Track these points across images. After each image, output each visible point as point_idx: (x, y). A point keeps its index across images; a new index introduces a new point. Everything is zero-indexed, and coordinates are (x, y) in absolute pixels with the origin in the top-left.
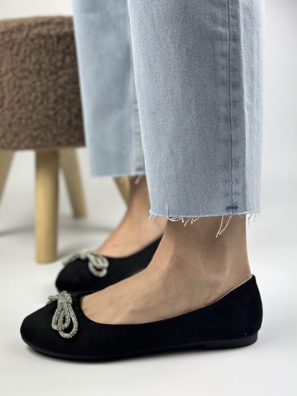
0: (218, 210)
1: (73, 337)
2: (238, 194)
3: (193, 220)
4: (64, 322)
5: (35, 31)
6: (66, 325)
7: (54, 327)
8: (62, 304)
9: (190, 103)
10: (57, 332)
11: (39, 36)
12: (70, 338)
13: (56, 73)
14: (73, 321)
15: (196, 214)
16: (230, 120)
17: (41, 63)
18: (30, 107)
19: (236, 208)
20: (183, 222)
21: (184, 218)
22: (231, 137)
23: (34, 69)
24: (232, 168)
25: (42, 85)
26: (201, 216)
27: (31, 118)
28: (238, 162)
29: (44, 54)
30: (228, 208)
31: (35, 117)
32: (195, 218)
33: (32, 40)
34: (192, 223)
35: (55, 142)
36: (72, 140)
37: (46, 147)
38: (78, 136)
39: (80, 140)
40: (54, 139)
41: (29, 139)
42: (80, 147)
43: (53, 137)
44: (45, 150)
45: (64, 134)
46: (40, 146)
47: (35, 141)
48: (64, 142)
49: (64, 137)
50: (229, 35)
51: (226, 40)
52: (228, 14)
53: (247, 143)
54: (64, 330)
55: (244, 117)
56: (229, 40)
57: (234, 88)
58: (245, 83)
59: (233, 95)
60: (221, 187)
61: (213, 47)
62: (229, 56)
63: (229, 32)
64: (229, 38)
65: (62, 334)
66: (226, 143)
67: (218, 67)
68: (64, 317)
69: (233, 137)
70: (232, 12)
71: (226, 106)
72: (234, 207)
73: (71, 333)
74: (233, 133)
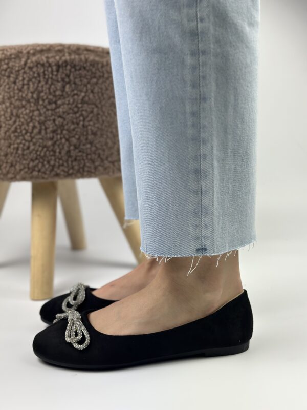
0: (188, 251)
1: (86, 348)
2: (208, 238)
3: (167, 259)
4: (76, 335)
5: (34, 59)
6: (79, 337)
7: (68, 339)
8: (72, 319)
9: (163, 155)
10: (70, 344)
11: (38, 64)
12: (83, 349)
13: (55, 103)
14: (85, 334)
15: (169, 253)
16: (201, 172)
17: (40, 92)
18: (27, 137)
19: (205, 249)
21: (158, 257)
22: (201, 187)
23: (32, 97)
24: (202, 215)
25: (40, 115)
26: (173, 256)
27: (28, 148)
28: (207, 210)
29: (43, 83)
30: (198, 250)
31: (32, 147)
32: (168, 258)
33: (30, 68)
34: (165, 261)
35: (53, 173)
36: (71, 171)
37: (43, 178)
38: (76, 167)
39: (78, 171)
40: (52, 170)
41: (26, 170)
42: (79, 178)
43: (51, 168)
44: (42, 181)
45: (63, 165)
46: (37, 177)
47: (31, 173)
48: (62, 173)
49: (61, 168)
50: (200, 95)
51: (196, 99)
52: (199, 75)
53: (215, 193)
54: (77, 342)
55: (213, 169)
56: (200, 100)
57: (204, 142)
58: (215, 138)
59: (203, 150)
60: (192, 230)
61: (184, 105)
62: (200, 114)
63: (200, 92)
64: (200, 97)
65: (76, 346)
66: (196, 192)
67: (189, 123)
68: (76, 331)
69: (203, 187)
70: (203, 72)
71: (197, 159)
72: (204, 249)
73: (85, 344)
74: (202, 183)
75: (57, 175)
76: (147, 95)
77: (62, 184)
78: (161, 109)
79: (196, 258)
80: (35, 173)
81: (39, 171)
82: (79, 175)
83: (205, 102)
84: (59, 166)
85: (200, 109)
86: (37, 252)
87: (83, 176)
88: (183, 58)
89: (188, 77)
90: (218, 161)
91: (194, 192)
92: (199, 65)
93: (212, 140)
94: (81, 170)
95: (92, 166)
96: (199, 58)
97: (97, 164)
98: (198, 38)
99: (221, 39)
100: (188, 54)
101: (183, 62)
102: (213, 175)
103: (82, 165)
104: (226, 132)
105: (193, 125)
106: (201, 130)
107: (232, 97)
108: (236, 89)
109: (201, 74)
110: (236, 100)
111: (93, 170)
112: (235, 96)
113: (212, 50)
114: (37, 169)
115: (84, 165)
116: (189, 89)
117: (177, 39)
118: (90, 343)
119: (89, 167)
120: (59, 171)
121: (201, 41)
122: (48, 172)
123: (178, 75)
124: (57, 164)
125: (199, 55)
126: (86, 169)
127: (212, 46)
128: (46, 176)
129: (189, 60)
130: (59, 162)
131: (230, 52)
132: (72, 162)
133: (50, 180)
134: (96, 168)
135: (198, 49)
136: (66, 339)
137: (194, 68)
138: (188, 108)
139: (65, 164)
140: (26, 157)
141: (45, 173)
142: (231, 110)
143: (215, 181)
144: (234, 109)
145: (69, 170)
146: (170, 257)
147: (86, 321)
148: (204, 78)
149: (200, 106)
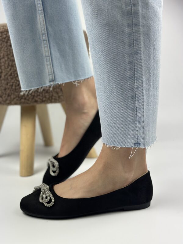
0: (130, 144)
1: (52, 206)
2: (141, 137)
4: (46, 198)
6: (48, 200)
7: (41, 201)
8: (44, 189)
10: (42, 204)
12: (50, 207)
14: (52, 198)
15: (119, 145)
16: (136, 97)
19: (140, 144)
20: (112, 148)
21: (113, 147)
22: (136, 106)
24: (137, 123)
26: (121, 146)
28: (140, 120)
30: (135, 144)
32: (118, 147)
34: (117, 149)
35: (34, 100)
36: (44, 99)
37: (27, 103)
38: (48, 97)
39: (49, 99)
40: (33, 98)
41: (17, 98)
42: (49, 103)
43: (32, 97)
44: (27, 105)
45: (39, 95)
46: (24, 103)
47: (21, 100)
48: (39, 100)
49: (39, 97)
50: (134, 51)
51: (132, 53)
52: (133, 39)
53: (145, 110)
54: (47, 203)
55: (143, 96)
56: (134, 53)
57: (137, 79)
58: (144, 77)
59: (137, 84)
60: (131, 132)
61: (124, 57)
62: (134, 62)
63: (134, 49)
64: (134, 52)
65: (46, 204)
66: (133, 109)
67: (128, 68)
68: (46, 196)
69: (137, 107)
70: (135, 37)
71: (133, 89)
72: (138, 144)
73: (51, 204)
74: (137, 104)
75: (36, 101)
76: (102, 52)
77: (39, 107)
78: (110, 60)
79: (134, 149)
80: (23, 100)
81: (25, 99)
82: (49, 101)
83: (137, 55)
84: (37, 96)
85: (134, 59)
86: (24, 148)
87: (51, 102)
88: (123, 29)
89: (127, 41)
90: (146, 90)
91: (132, 109)
92: (133, 33)
93: (142, 78)
94: (50, 98)
95: (57, 96)
96: (133, 28)
97: (60, 94)
98: (132, 16)
99: (146, 16)
100: (126, 26)
101: (123, 31)
102: (143, 99)
103: (51, 96)
104: (149, 73)
105: (130, 69)
106: (135, 72)
107: (152, 51)
108: (154, 46)
109: (134, 38)
110: (154, 53)
111: (57, 98)
112: (154, 51)
113: (141, 23)
114: (24, 98)
115: (52, 96)
116: (127, 47)
117: (119, 17)
118: (54, 203)
119: (55, 96)
120: (37, 99)
121: (134, 18)
122: (30, 100)
123: (120, 39)
124: (36, 95)
125: (133, 26)
126: (53, 98)
127: (141, 21)
128: (29, 102)
129: (127, 30)
130: (37, 94)
131: (151, 24)
132: (45, 93)
133: (32, 104)
134: (59, 97)
135: (133, 23)
136: (40, 200)
137: (130, 34)
138: (127, 59)
139: (41, 95)
140: (17, 91)
141: (28, 100)
142: (152, 59)
143: (144, 103)
144: (153, 58)
145: (43, 98)
146: (119, 147)
147: (52, 190)
148: (136, 40)
149: (134, 58)
